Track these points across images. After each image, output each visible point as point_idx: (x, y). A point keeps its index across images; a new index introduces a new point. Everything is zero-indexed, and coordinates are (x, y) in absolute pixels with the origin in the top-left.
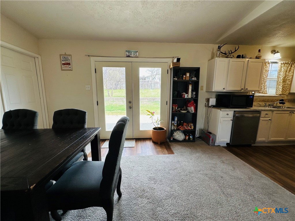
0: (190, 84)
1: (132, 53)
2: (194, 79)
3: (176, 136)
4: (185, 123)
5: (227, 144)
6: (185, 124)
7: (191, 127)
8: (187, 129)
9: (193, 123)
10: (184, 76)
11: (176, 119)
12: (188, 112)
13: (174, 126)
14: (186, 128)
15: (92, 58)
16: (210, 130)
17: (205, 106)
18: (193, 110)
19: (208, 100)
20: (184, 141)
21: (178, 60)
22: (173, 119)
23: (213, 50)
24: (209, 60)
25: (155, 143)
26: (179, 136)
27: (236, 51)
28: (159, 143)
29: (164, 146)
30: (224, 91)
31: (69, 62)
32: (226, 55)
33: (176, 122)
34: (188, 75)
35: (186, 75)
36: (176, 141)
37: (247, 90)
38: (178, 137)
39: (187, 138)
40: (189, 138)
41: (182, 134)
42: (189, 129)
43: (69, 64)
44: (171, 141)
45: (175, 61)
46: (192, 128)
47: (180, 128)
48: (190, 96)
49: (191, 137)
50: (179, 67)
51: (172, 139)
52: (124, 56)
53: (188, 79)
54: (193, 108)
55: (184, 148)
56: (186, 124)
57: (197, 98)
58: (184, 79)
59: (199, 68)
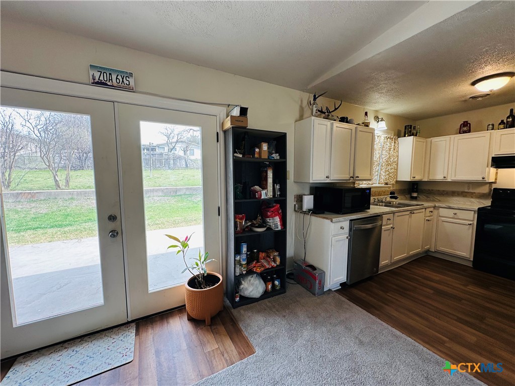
0: (269, 166)
1: (114, 77)
2: (276, 156)
3: (246, 289)
4: (262, 252)
5: (342, 284)
6: (262, 255)
7: (275, 261)
8: (269, 269)
9: (277, 251)
10: (257, 150)
11: (244, 249)
12: (269, 229)
13: (241, 265)
14: (268, 266)
18: (279, 224)
19: (299, 199)
20: (266, 295)
21: (244, 111)
22: (238, 251)
23: (302, 101)
24: (296, 121)
25: (196, 322)
26: (253, 287)
27: (336, 109)
28: (208, 321)
29: (222, 329)
30: (329, 181)
32: (325, 114)
33: (244, 256)
34: (265, 147)
35: (260, 148)
36: (247, 301)
37: (357, 178)
38: (251, 292)
39: (270, 287)
40: (274, 286)
41: (260, 282)
42: (273, 267)
44: (235, 305)
45: (236, 112)
46: (278, 263)
47: (255, 267)
48: (270, 195)
49: (277, 283)
50: (245, 128)
51: (237, 299)
53: (265, 156)
54: (277, 219)
56: (264, 254)
57: (284, 198)
58: (256, 156)
59: (285, 134)
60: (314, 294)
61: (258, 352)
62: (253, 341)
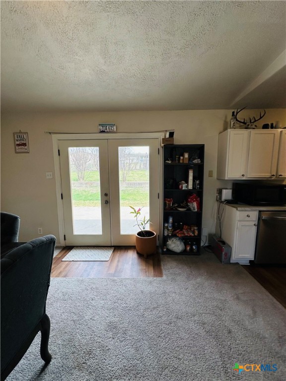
0: (191, 168)
1: (108, 127)
2: (196, 161)
3: (170, 245)
4: (186, 225)
5: (251, 261)
6: (185, 227)
7: (194, 232)
8: (187, 236)
9: (197, 226)
10: (182, 158)
11: (171, 220)
12: (189, 209)
13: (168, 230)
14: (186, 235)
15: (54, 136)
16: (224, 238)
17: (217, 200)
18: (196, 207)
19: (220, 192)
20: (184, 252)
21: (172, 134)
22: (166, 220)
23: (226, 117)
24: (220, 133)
25: (140, 255)
26: (176, 245)
27: (261, 118)
28: (145, 255)
29: (151, 262)
30: (244, 178)
31: (24, 142)
32: (245, 125)
33: (170, 225)
34: (186, 155)
35: (183, 155)
36: (170, 253)
37: (280, 177)
38: (173, 247)
39: (188, 248)
40: (191, 249)
41: (181, 243)
42: (191, 236)
43: (24, 145)
44: (164, 253)
45: (168, 136)
46: (196, 234)
47: (178, 233)
48: (190, 187)
49: (194, 247)
50: (173, 144)
51: (165, 250)
52: (97, 132)
53: (186, 161)
54: (195, 204)
55: (180, 267)
56: (187, 227)
57: (201, 190)
58: (181, 161)
59: (204, 145)
60: (221, 262)
61: (164, 277)
62: (164, 272)
